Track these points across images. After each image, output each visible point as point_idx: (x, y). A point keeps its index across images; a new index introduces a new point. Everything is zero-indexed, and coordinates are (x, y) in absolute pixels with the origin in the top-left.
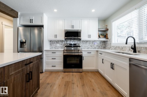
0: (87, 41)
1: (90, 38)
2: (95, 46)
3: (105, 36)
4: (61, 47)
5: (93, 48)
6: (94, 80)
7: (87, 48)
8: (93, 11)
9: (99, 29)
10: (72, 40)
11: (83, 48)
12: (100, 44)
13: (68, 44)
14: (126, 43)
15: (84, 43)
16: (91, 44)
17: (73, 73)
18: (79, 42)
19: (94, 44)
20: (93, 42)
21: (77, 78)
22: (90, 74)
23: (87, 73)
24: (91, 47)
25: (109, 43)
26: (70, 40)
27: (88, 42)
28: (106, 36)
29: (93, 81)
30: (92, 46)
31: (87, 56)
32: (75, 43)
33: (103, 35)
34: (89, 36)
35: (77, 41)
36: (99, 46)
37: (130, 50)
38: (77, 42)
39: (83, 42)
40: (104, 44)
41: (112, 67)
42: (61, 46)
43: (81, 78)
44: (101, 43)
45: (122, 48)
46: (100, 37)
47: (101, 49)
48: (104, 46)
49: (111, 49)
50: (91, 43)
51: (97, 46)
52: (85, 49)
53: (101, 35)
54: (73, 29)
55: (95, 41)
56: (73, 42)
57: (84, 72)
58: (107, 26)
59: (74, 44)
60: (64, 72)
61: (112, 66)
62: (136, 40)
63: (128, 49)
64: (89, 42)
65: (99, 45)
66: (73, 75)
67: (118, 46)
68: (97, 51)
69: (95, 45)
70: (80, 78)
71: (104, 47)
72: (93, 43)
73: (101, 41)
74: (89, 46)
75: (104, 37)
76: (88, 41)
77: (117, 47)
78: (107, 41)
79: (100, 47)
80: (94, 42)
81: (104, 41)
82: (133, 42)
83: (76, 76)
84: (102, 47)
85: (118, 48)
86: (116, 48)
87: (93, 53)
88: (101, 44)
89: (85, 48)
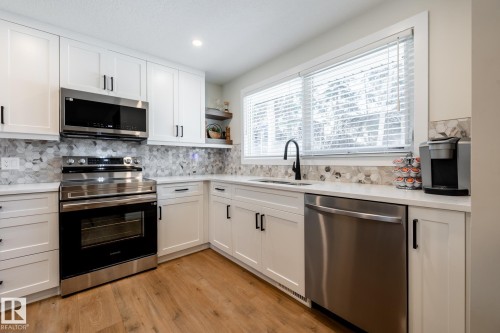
0: (167, 149)
1: (179, 139)
2: (195, 165)
3: (224, 133)
4: (37, 174)
5: (188, 172)
6: (206, 282)
7: (167, 172)
8: (197, 43)
9: (207, 109)
10: (98, 142)
11: (151, 173)
12: (209, 158)
13: (78, 158)
14: (285, 158)
15: (155, 153)
16: (181, 159)
17: (119, 283)
18: (134, 150)
19: (191, 157)
20: (187, 151)
21: (143, 296)
22: (186, 267)
23: (175, 265)
24: (181, 171)
25: (233, 154)
26: (90, 141)
27: (170, 153)
28: (225, 136)
29: (204, 284)
30: (184, 165)
31: (173, 202)
32: (114, 155)
33: (218, 131)
34: (179, 131)
35: (125, 145)
36: (207, 166)
37: (286, 173)
38: (125, 150)
39: (151, 150)
40: (221, 159)
41: (259, 225)
42: (36, 168)
43: (161, 290)
44: (212, 155)
45: (270, 170)
46: (209, 137)
47: (212, 173)
48: (220, 165)
49: (240, 172)
50: (181, 156)
51: (201, 164)
52: (161, 176)
53: (214, 130)
54: (112, 94)
55: (194, 148)
56: (104, 149)
57: (164, 266)
58: (227, 104)
59: (112, 160)
60: (64, 297)
61: (260, 222)
62: (300, 149)
63: (283, 171)
64: (174, 151)
65: (207, 163)
66: (118, 294)
67: (259, 164)
68: (207, 182)
69: (193, 160)
70: (157, 294)
71: (221, 168)
72: (188, 155)
73: (212, 149)
74: (174, 168)
75: (221, 138)
76: (172, 148)
77: (257, 166)
78: (228, 150)
79: (210, 168)
80: (191, 154)
81: (220, 149)
82: (295, 153)
83: (134, 293)
84: (215, 169)
85: (259, 169)
86: (253, 170)
87: (193, 191)
88: (212, 160)
89: (159, 172)
